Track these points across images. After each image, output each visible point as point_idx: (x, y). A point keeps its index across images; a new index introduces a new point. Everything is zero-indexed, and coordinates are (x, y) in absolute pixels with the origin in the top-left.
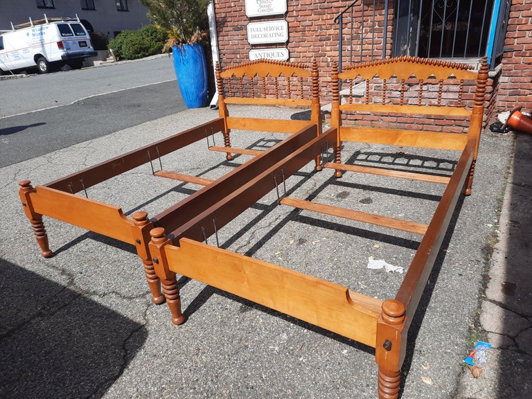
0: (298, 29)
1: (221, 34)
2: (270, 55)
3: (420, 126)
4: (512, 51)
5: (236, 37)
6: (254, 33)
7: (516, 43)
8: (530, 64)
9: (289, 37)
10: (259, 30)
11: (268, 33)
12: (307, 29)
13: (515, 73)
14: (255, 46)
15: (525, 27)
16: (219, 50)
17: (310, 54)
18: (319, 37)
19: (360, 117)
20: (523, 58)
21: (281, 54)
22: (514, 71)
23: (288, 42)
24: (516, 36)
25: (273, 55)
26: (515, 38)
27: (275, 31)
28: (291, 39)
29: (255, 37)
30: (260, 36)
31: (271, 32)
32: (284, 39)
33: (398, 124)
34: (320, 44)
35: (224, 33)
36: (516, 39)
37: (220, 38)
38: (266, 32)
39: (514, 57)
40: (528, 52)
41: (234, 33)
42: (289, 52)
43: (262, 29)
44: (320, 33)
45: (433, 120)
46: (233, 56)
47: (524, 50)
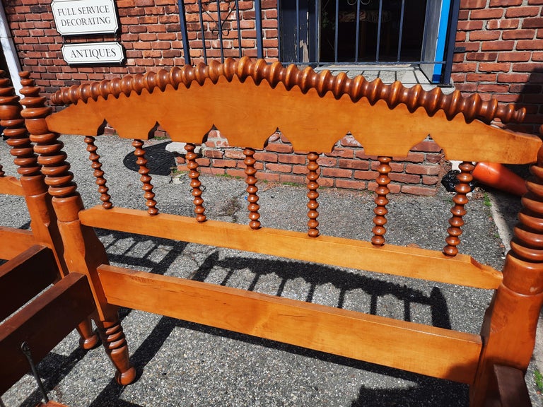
0: (133, 11)
1: (14, 17)
2: (95, 53)
3: (331, 181)
4: (462, 51)
5: (38, 24)
6: (65, 18)
7: (468, 38)
8: (489, 73)
9: (120, 24)
10: (71, 12)
11: (86, 16)
12: (147, 11)
13: (468, 87)
14: (70, 39)
15: (480, 14)
16: (15, 44)
17: (157, 53)
18: (167, 25)
19: (233, 163)
20: (478, 63)
21: (111, 52)
22: (465, 83)
23: (119, 32)
24: (467, 28)
25: (99, 52)
26: (466, 31)
27: (96, 15)
28: (124, 28)
29: (67, 23)
30: (74, 22)
31: (91, 16)
32: (112, 27)
33: (295, 177)
34: (171, 37)
35: (17, 16)
36: (468, 34)
37: (14, 25)
38: (82, 16)
39: (465, 61)
40: (487, 53)
41: (33, 16)
42: (124, 50)
43: (76, 11)
44: (168, 18)
45: (350, 171)
46: (38, 55)
47: (480, 52)
